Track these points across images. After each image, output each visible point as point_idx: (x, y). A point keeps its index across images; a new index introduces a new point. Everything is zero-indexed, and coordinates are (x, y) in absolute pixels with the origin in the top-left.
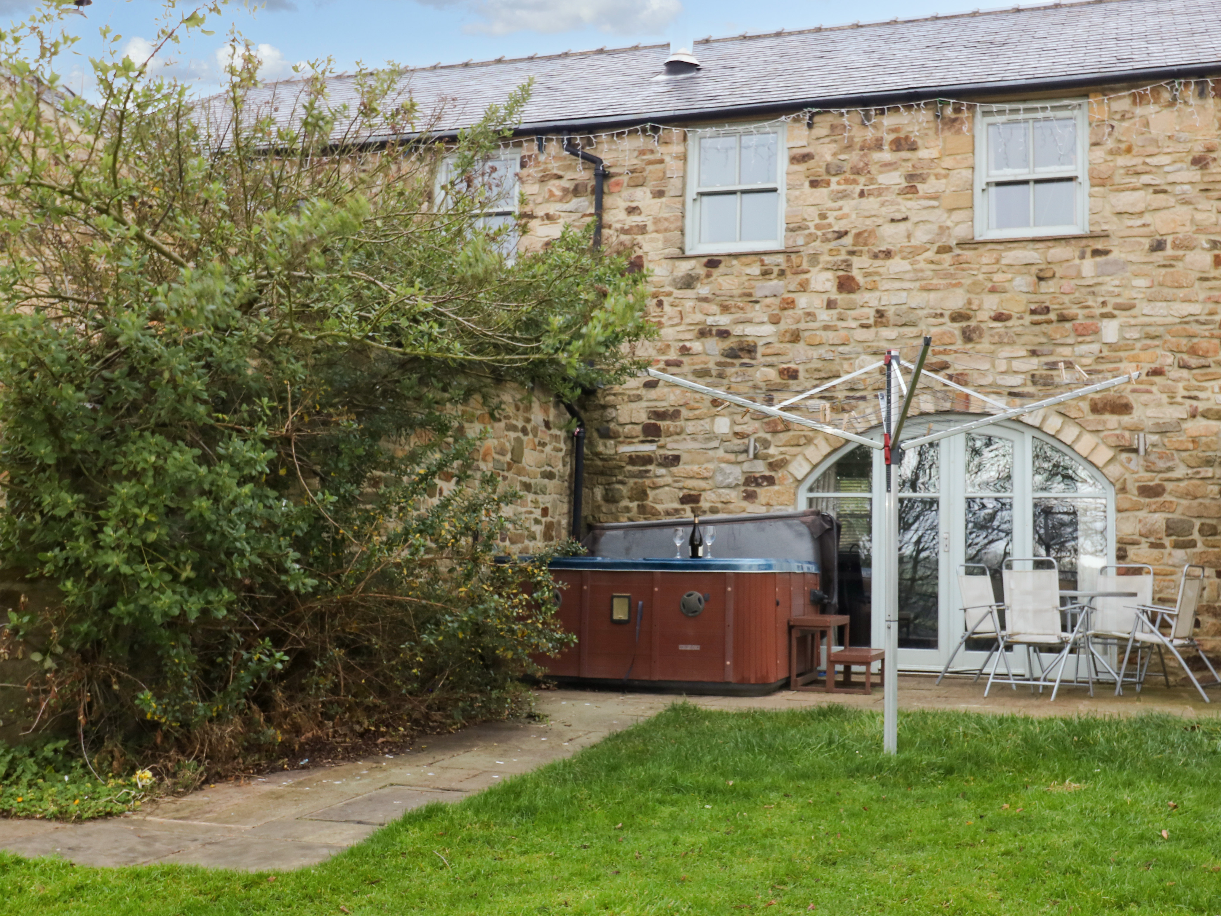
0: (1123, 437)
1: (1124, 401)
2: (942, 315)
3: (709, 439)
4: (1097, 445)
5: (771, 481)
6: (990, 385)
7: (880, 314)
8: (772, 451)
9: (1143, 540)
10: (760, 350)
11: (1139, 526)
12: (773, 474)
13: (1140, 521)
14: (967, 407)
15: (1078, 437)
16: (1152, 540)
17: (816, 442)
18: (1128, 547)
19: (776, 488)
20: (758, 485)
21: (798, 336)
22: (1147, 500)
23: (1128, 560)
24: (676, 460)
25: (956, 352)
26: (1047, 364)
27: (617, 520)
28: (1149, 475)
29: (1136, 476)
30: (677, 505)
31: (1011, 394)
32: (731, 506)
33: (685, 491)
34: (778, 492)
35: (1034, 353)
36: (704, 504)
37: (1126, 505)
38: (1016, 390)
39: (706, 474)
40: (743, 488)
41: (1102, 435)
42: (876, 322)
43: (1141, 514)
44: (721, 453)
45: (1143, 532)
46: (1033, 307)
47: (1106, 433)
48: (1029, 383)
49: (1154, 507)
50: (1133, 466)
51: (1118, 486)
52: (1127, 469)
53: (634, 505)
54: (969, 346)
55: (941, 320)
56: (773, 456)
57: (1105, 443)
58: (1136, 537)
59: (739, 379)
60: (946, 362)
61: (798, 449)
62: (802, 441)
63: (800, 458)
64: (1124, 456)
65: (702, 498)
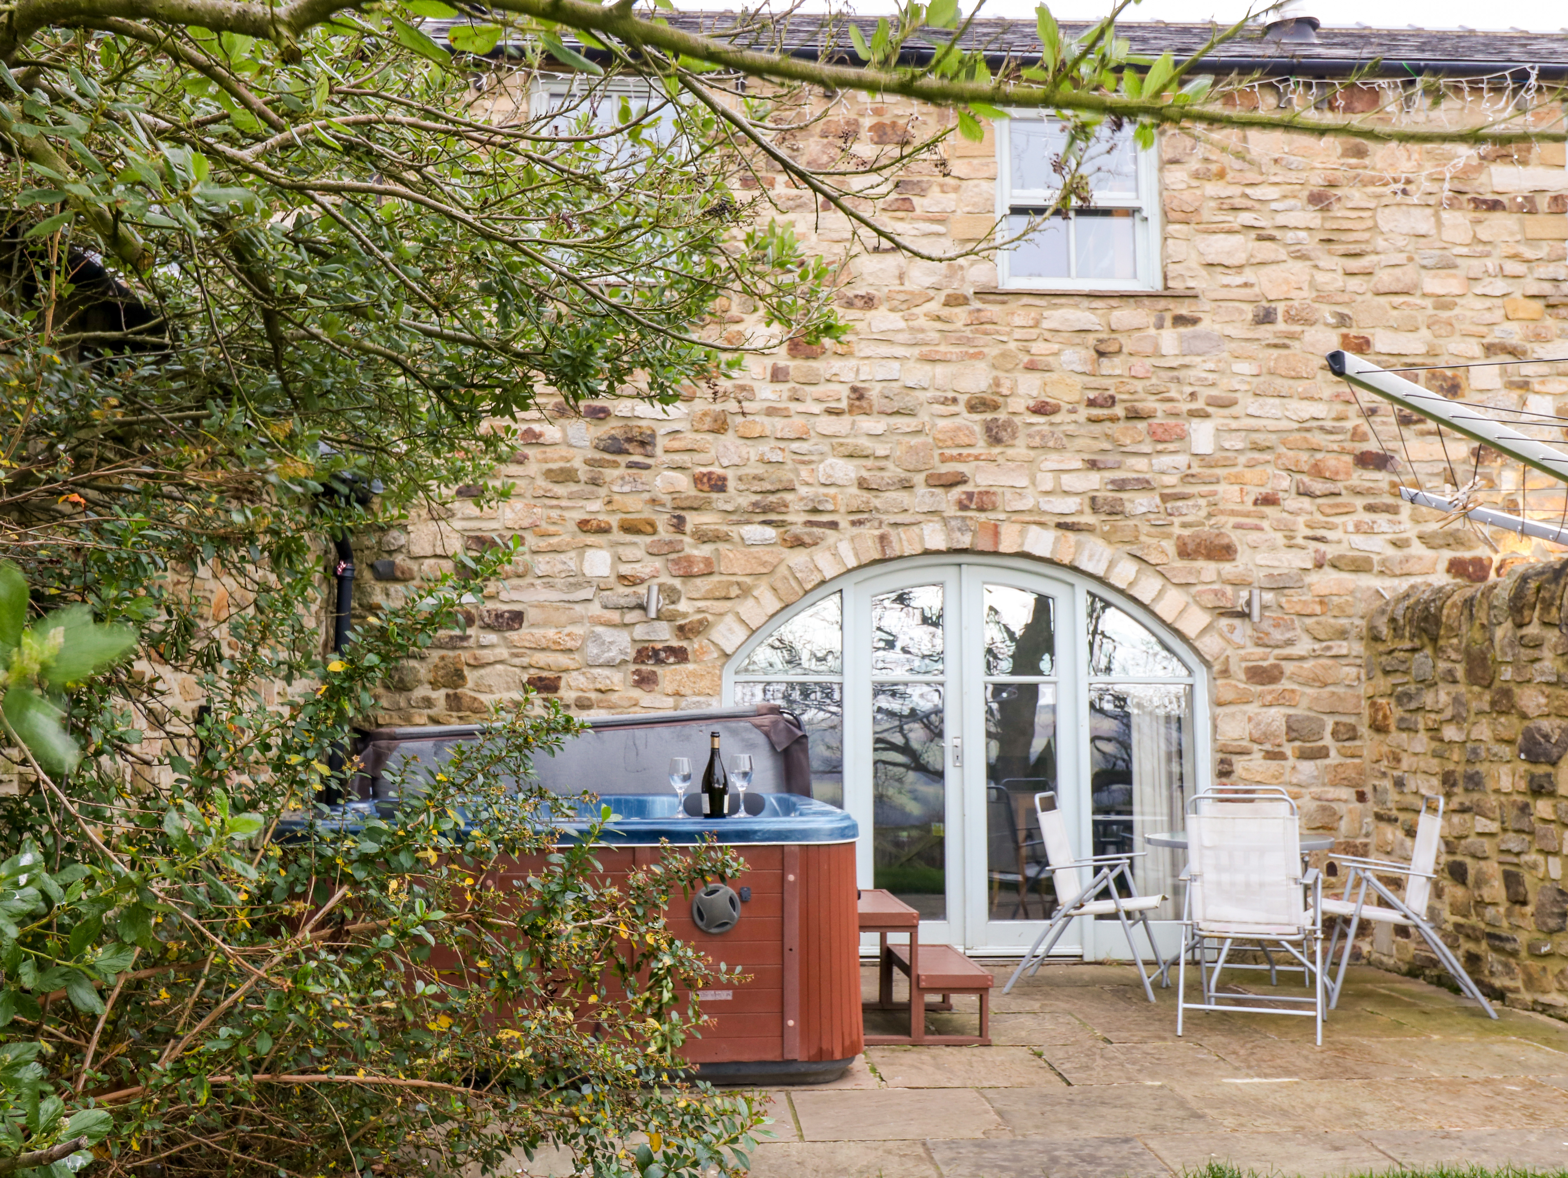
0: (1224, 594)
1: (1225, 541)
2: (955, 400)
3: (577, 586)
4: (1187, 604)
5: (680, 655)
6: (1030, 511)
7: (858, 394)
8: (683, 606)
9: (1256, 747)
10: (661, 443)
11: (1249, 727)
12: (684, 644)
13: (1250, 719)
14: (997, 542)
15: (1160, 594)
16: (1268, 747)
17: (756, 593)
18: (1235, 758)
19: (690, 666)
20: (660, 662)
21: (725, 422)
22: (1260, 688)
23: (1234, 777)
24: (517, 618)
25: (977, 458)
26: (1113, 482)
27: (408, 721)
28: (1261, 650)
29: (1242, 652)
30: (518, 696)
31: (1059, 526)
32: (614, 697)
33: (532, 671)
34: (693, 674)
35: (1093, 465)
36: (567, 694)
37: (1230, 696)
38: (1069, 520)
39: (570, 644)
40: (633, 668)
41: (1193, 590)
42: (851, 406)
43: (1252, 709)
44: (595, 609)
45: (1256, 735)
46: (1092, 395)
47: (1199, 588)
48: (1087, 509)
49: (1269, 698)
50: (1237, 637)
51: (1217, 668)
52: (1228, 641)
53: (439, 695)
54: (996, 450)
55: (953, 409)
56: (685, 615)
57: (1197, 602)
58: (1245, 743)
59: (627, 488)
60: (963, 474)
61: (728, 604)
62: (734, 591)
63: (729, 619)
64: (1224, 622)
65: (563, 683)
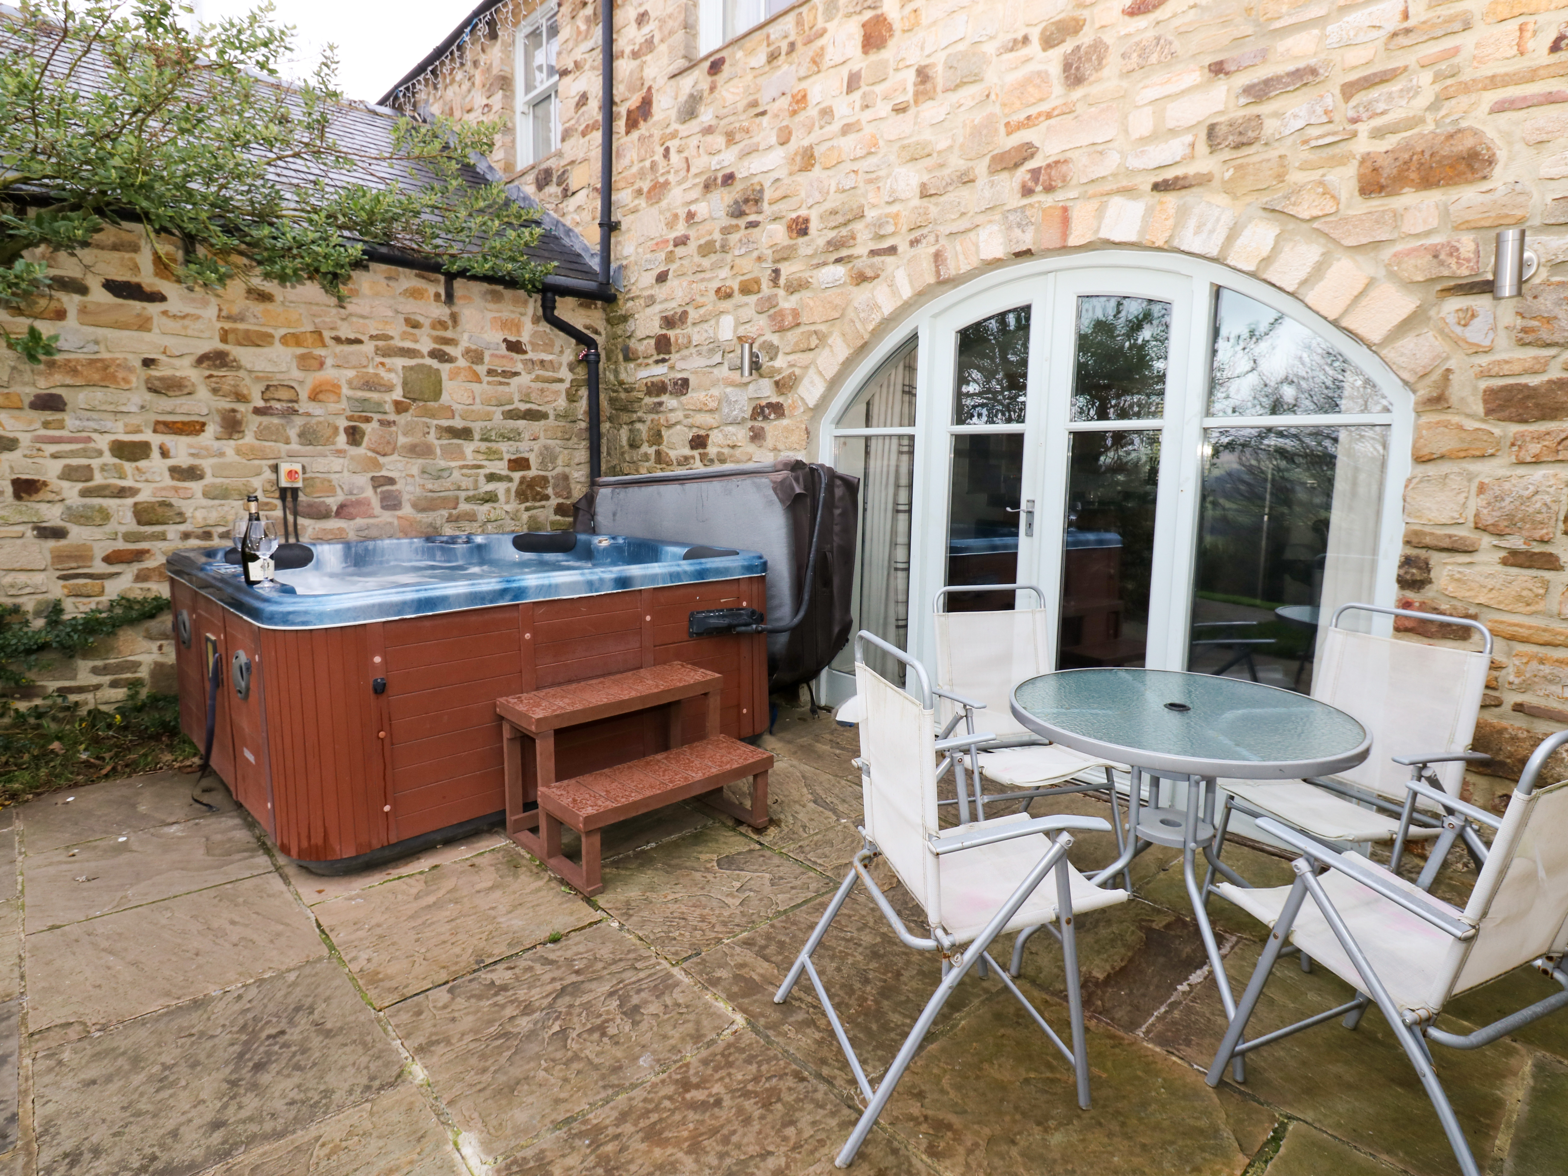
0: (1454, 251)
1: (1467, 143)
2: (1026, 40)
3: (712, 351)
4: (1371, 283)
5: (778, 409)
6: (1114, 175)
7: (923, 75)
8: (780, 362)
9: (1486, 541)
10: (768, 195)
11: (1475, 503)
12: (780, 400)
13: (1482, 489)
14: (1065, 235)
15: (1319, 271)
16: (1516, 542)
17: (830, 341)
18: (1435, 558)
19: (785, 422)
20: (766, 418)
21: (812, 156)
22: (1514, 429)
23: (1429, 593)
24: (683, 385)
25: (1049, 116)
26: (1248, 90)
27: (638, 472)
28: (1531, 353)
29: (1484, 360)
30: (687, 451)
31: (1156, 187)
32: (738, 452)
33: (695, 430)
34: (786, 429)
35: (1218, 69)
36: (712, 450)
37: (1445, 443)
38: (1169, 174)
39: (713, 405)
40: (750, 424)
41: (1387, 254)
42: (917, 94)
43: (1486, 470)
44: (724, 372)
45: (1488, 519)
47: (1399, 247)
48: (1202, 147)
49: (1535, 448)
50: (1476, 333)
51: (1424, 392)
52: (1457, 342)
53: (651, 451)
54: (1078, 93)
55: (1025, 52)
56: (779, 371)
57: (1392, 275)
58: (1464, 532)
59: (743, 251)
60: (1029, 145)
61: (810, 355)
62: (814, 342)
63: (812, 371)
64: (1455, 304)
65: (710, 441)
